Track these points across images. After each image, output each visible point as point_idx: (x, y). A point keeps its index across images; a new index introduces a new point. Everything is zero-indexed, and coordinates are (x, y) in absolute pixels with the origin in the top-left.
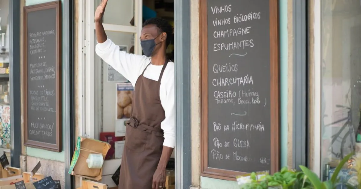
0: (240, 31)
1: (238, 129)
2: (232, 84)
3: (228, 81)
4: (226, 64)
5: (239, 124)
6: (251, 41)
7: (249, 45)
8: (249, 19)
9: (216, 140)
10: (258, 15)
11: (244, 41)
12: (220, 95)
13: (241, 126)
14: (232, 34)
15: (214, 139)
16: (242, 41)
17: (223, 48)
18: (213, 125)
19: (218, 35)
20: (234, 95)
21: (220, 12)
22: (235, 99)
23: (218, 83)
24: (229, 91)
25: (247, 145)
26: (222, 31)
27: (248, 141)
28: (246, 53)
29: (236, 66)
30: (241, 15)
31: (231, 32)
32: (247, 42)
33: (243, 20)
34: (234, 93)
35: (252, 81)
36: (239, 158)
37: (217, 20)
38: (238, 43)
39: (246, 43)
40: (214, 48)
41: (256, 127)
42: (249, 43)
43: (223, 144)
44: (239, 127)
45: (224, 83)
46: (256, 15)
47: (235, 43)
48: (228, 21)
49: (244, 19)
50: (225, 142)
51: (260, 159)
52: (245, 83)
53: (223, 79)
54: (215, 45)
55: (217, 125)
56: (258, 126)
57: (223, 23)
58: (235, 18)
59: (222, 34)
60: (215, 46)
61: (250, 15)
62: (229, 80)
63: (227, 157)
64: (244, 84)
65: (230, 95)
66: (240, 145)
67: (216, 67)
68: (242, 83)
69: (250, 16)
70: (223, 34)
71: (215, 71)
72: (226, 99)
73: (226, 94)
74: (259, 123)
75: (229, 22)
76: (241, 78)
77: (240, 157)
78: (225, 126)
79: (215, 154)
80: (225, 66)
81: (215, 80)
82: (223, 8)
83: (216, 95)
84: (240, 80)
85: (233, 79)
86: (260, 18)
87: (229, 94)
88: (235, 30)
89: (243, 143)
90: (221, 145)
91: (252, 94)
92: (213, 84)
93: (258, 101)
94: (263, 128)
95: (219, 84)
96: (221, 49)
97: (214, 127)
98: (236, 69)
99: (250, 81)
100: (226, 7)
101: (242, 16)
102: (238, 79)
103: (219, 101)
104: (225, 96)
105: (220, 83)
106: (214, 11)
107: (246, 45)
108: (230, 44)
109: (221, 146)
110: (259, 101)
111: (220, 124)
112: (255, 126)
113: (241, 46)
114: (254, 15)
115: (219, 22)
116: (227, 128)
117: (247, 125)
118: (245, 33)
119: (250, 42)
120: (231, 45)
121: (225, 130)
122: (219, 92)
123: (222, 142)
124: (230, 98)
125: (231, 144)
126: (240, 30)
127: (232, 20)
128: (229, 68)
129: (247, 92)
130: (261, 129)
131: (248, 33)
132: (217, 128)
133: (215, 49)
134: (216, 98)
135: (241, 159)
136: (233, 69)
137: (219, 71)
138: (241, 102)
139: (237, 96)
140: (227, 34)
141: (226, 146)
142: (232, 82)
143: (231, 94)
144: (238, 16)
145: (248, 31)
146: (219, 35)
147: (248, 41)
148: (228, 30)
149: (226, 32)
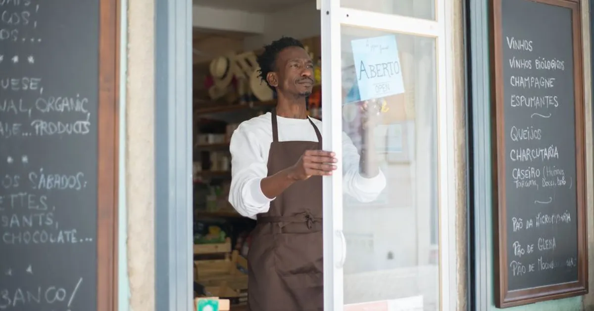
0: (543, 82)
1: (543, 223)
2: (534, 158)
3: (531, 154)
4: (528, 128)
5: (543, 217)
6: (556, 98)
7: (553, 104)
8: (553, 67)
9: (517, 244)
10: (562, 64)
11: (547, 97)
12: (521, 174)
13: (546, 219)
14: (534, 84)
15: (515, 244)
16: (546, 97)
17: (523, 103)
18: (513, 222)
19: (516, 82)
20: (538, 174)
21: (519, 48)
22: (539, 180)
23: (517, 156)
24: (532, 168)
25: (554, 245)
26: (522, 78)
27: (554, 239)
28: (550, 115)
29: (540, 131)
30: (543, 59)
31: (533, 81)
32: (551, 99)
33: (546, 68)
34: (538, 171)
35: (557, 154)
36: (545, 266)
37: (515, 60)
38: (541, 99)
39: (550, 101)
40: (512, 101)
41: (562, 218)
42: (553, 101)
43: (526, 249)
44: (544, 220)
45: (525, 156)
46: (560, 64)
47: (537, 98)
48: (527, 64)
49: (547, 65)
50: (528, 246)
51: (567, 262)
52: (550, 157)
53: (524, 151)
54: (512, 97)
55: (518, 221)
56: (564, 216)
57: (523, 66)
58: (537, 62)
59: (521, 82)
60: (513, 99)
61: (553, 62)
62: (531, 151)
63: (531, 267)
64: (548, 158)
65: (533, 174)
66: (545, 247)
67: (515, 132)
68: (546, 156)
69: (553, 64)
70: (523, 83)
71: (514, 138)
72: (528, 180)
73: (528, 173)
74: (565, 212)
75: (529, 66)
76: (546, 150)
77: (546, 263)
78: (528, 221)
79: (515, 266)
80: (526, 131)
81: (514, 151)
82: (522, 44)
83: (516, 176)
84: (544, 151)
85: (535, 150)
86: (563, 69)
87: (532, 172)
88: (537, 78)
89: (548, 243)
90: (523, 251)
91: (557, 171)
92: (512, 158)
93: (563, 182)
94: (569, 217)
95: (519, 158)
96: (521, 105)
97: (514, 224)
98: (539, 137)
99: (555, 154)
100: (526, 43)
101: (545, 61)
102: (542, 151)
103: (519, 184)
104: (527, 176)
105: (520, 156)
107: (550, 103)
108: (531, 99)
109: (523, 254)
110: (565, 182)
111: (521, 220)
112: (561, 216)
113: (544, 104)
114: (558, 63)
115: (517, 62)
116: (530, 224)
117: (553, 216)
118: (549, 86)
119: (554, 99)
120: (533, 100)
121: (527, 227)
122: (519, 170)
123: (524, 247)
124: (532, 178)
125: (535, 248)
126: (542, 80)
127: (533, 64)
128: (531, 134)
129: (552, 169)
130: (568, 219)
131: (552, 86)
132: (518, 227)
133: (514, 103)
134: (516, 180)
135: (546, 266)
136: (536, 136)
137: (518, 138)
138: (546, 184)
139: (541, 176)
140: (527, 82)
141: (529, 252)
142: (535, 155)
143: (534, 172)
144: (541, 60)
145: (552, 84)
146: (518, 82)
147: (552, 97)
148: (528, 78)
149: (527, 80)
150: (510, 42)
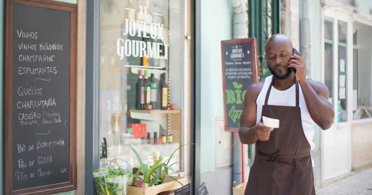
0: (45, 59)
1: (42, 147)
2: (36, 106)
3: (33, 104)
4: (32, 88)
5: (43, 143)
6: (55, 68)
7: (52, 72)
8: (53, 49)
9: (21, 161)
10: (61, 46)
11: (48, 68)
12: (25, 117)
13: (45, 144)
14: (37, 59)
15: (19, 161)
16: (47, 68)
17: (29, 72)
18: (18, 147)
19: (23, 59)
20: (39, 116)
21: (27, 37)
22: (40, 121)
23: (23, 106)
24: (34, 113)
25: (50, 161)
26: (28, 56)
27: (51, 157)
28: (50, 79)
29: (41, 89)
30: (46, 44)
31: (37, 58)
32: (51, 69)
33: (48, 49)
34: (39, 115)
35: (55, 103)
36: (43, 174)
37: (23, 45)
38: (43, 69)
39: (50, 70)
40: (20, 71)
41: (58, 143)
42: (53, 70)
43: (28, 164)
44: (43, 145)
45: (29, 105)
46: (59, 47)
47: (40, 68)
48: (33, 47)
49: (49, 48)
50: (30, 162)
51: (61, 170)
52: (49, 105)
53: (28, 102)
54: (20, 68)
55: (22, 146)
56: (59, 142)
57: (29, 48)
58: (41, 45)
59: (28, 58)
60: (20, 69)
61: (54, 45)
62: (34, 102)
63: (32, 175)
64: (48, 106)
65: (35, 116)
66: (44, 162)
67: (21, 90)
68: (46, 105)
69: (54, 46)
70: (29, 59)
71: (20, 94)
72: (31, 120)
73: (31, 116)
74: (60, 139)
75: (34, 48)
76: (46, 101)
77: (44, 172)
78: (30, 146)
79: (19, 175)
80: (31, 89)
81: (20, 103)
82: (29, 34)
83: (21, 117)
84: (44, 102)
85: (37, 102)
86: (62, 49)
87: (34, 115)
88: (40, 56)
89: (46, 159)
90: (25, 165)
91: (54, 114)
92: (18, 107)
93: (60, 121)
94: (63, 143)
95: (24, 107)
96: (27, 73)
97: (19, 148)
98: (40, 93)
99: (53, 103)
100: (33, 34)
101: (48, 45)
102: (43, 101)
103: (24, 123)
104: (30, 118)
105: (25, 106)
106: (19, 35)
107: (50, 71)
108: (35, 69)
109: (26, 167)
110: (61, 121)
111: (25, 146)
112: (57, 142)
113: (45, 72)
114: (58, 46)
115: (24, 45)
116: (31, 148)
117: (50, 143)
118: (50, 61)
119: (54, 69)
120: (37, 70)
121: (29, 150)
122: (23, 114)
123: (26, 162)
124: (35, 119)
125: (36, 162)
126: (45, 57)
127: (38, 47)
128: (34, 91)
129: (50, 113)
130: (62, 144)
131: (52, 61)
132: (22, 150)
133: (21, 72)
134: (21, 121)
135: (44, 174)
136: (38, 93)
137: (24, 94)
138: (45, 122)
139: (42, 117)
140: (32, 59)
141: (30, 166)
142: (37, 104)
143: (35, 115)
144: (44, 44)
145: (52, 59)
146: (25, 59)
147: (52, 68)
148: (33, 56)
149: (32, 57)
150: (19, 34)
